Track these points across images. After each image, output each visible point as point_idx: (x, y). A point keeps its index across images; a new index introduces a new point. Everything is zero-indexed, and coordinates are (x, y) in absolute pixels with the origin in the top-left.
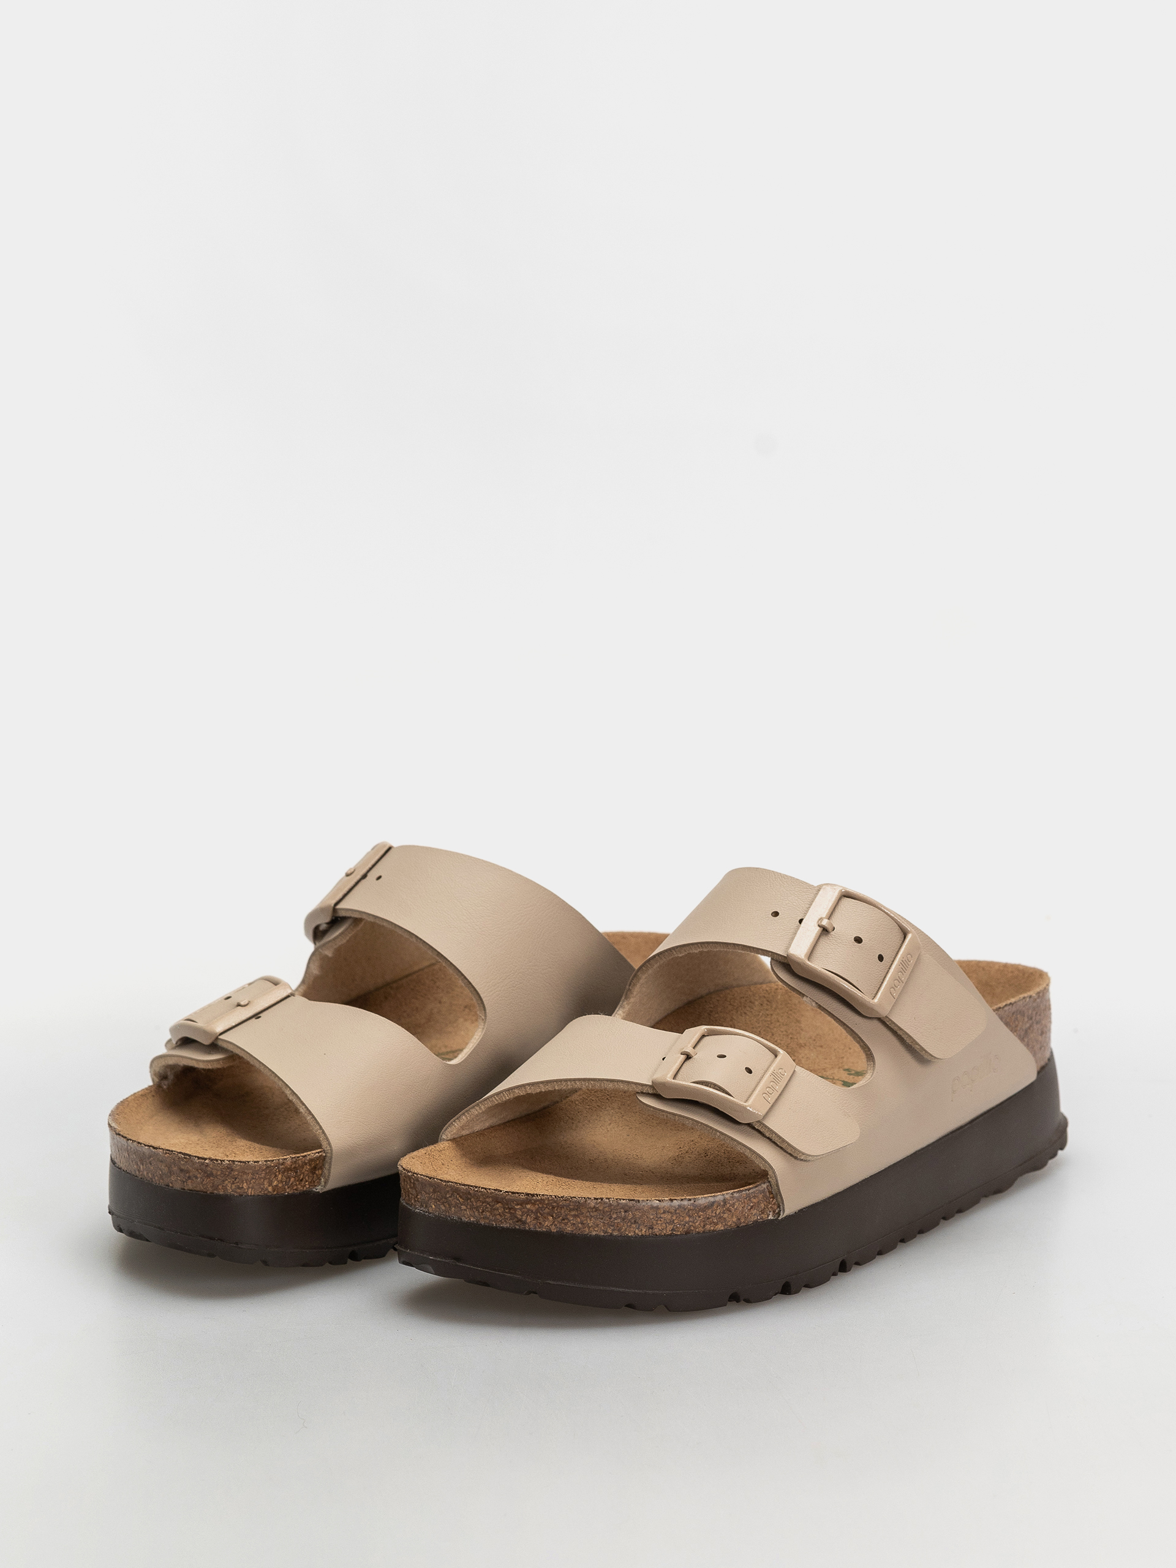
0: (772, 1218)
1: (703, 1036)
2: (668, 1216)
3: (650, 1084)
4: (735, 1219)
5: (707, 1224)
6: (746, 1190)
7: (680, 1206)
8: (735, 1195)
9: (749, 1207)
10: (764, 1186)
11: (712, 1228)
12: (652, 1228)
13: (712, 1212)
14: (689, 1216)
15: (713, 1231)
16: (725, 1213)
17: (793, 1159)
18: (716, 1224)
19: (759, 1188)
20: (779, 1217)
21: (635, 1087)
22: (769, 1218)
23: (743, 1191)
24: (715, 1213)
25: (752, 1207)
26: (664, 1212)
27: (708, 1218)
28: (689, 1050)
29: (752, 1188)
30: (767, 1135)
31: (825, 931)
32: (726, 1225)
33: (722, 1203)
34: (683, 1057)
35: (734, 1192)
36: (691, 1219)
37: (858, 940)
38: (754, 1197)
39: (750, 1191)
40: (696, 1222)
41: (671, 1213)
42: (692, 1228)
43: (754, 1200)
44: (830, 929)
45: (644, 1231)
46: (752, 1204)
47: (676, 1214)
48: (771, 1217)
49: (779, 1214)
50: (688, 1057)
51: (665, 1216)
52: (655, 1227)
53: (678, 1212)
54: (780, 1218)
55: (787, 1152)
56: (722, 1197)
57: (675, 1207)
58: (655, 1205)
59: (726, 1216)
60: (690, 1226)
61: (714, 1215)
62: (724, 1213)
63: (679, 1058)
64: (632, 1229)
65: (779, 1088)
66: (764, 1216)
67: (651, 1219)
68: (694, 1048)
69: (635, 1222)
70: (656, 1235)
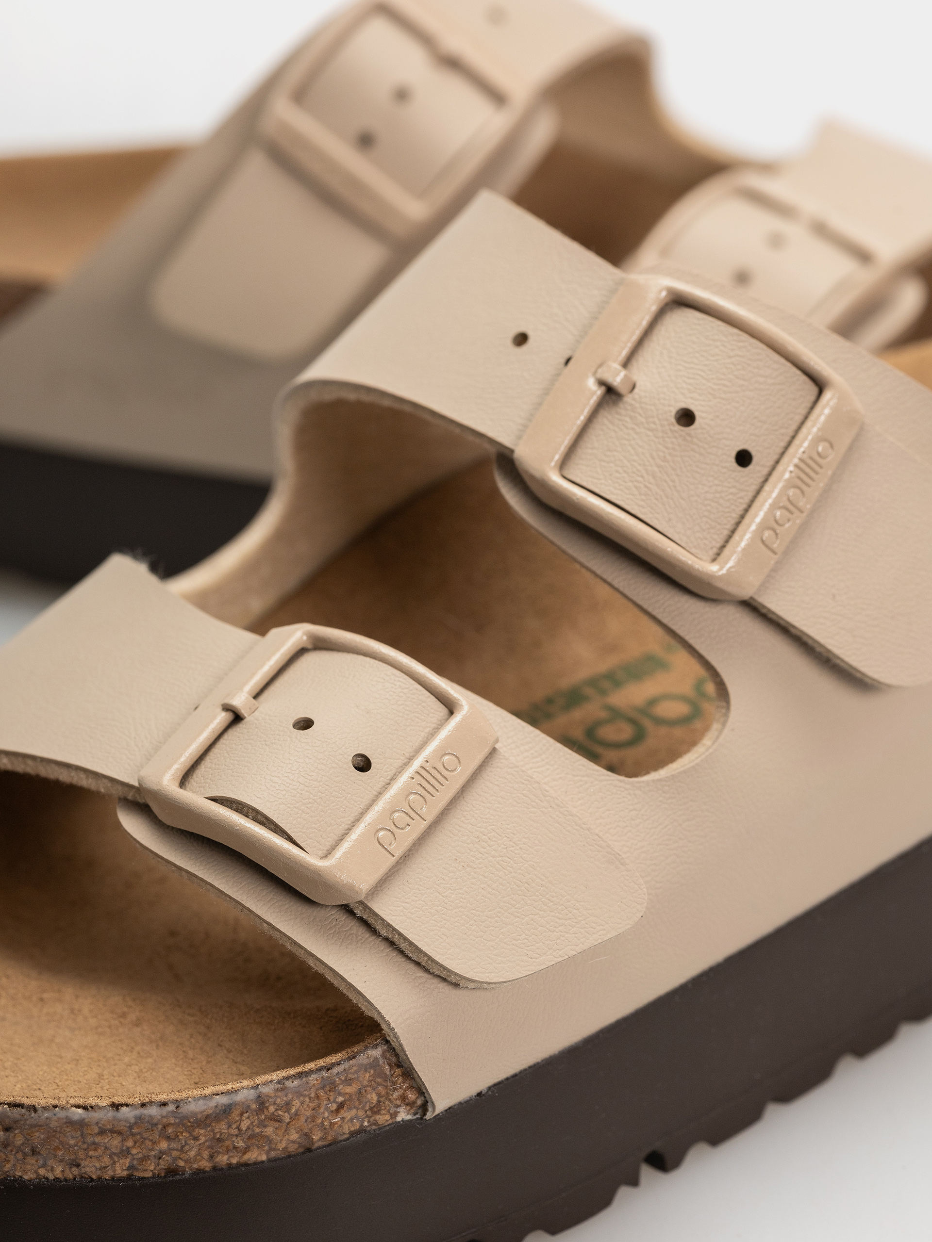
0: (409, 1117)
1: (301, 652)
2: (115, 1142)
3: (136, 784)
4: (294, 1136)
5: (219, 1153)
6: (321, 1069)
7: (139, 1119)
8: (289, 1084)
9: (334, 1107)
10: (377, 1053)
11: (234, 1161)
12: (78, 1166)
13: (230, 1126)
14: (168, 1138)
15: (240, 1165)
16: (265, 1126)
17: (450, 987)
18: (246, 1150)
19: (362, 1059)
20: (425, 1114)
21: (109, 785)
22: (399, 1119)
23: (311, 1072)
24: (239, 1128)
25: (341, 1106)
26: (102, 1132)
27: (219, 1140)
28: (240, 701)
29: (338, 1064)
30: (384, 933)
31: (611, 394)
32: (270, 1149)
33: (254, 1106)
34: (222, 718)
35: (287, 1078)
36: (173, 1145)
37: (686, 417)
38: (348, 1082)
39: (335, 1070)
40: (190, 1150)
41: (120, 1133)
42: (182, 1164)
43: (349, 1090)
44: (622, 390)
45: (58, 1171)
46: (340, 1099)
47: (133, 1135)
48: (404, 1115)
49: (424, 1108)
50: (237, 718)
51: (105, 1140)
52: (83, 1163)
53: (135, 1130)
54: (429, 1116)
55: (433, 974)
56: (252, 1091)
57: (126, 1120)
58: (76, 1118)
59: (269, 1131)
60: (175, 1159)
61: (236, 1132)
62: (262, 1124)
63: (215, 717)
64: (29, 1167)
65: (430, 813)
66: (383, 1119)
67: (73, 1146)
68: (256, 697)
69: (34, 1152)
70: (92, 1180)
